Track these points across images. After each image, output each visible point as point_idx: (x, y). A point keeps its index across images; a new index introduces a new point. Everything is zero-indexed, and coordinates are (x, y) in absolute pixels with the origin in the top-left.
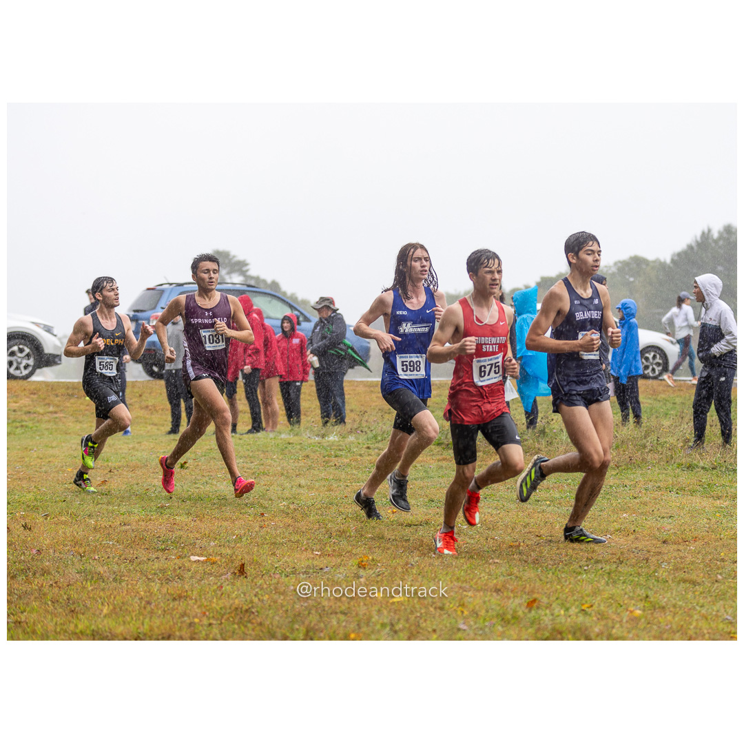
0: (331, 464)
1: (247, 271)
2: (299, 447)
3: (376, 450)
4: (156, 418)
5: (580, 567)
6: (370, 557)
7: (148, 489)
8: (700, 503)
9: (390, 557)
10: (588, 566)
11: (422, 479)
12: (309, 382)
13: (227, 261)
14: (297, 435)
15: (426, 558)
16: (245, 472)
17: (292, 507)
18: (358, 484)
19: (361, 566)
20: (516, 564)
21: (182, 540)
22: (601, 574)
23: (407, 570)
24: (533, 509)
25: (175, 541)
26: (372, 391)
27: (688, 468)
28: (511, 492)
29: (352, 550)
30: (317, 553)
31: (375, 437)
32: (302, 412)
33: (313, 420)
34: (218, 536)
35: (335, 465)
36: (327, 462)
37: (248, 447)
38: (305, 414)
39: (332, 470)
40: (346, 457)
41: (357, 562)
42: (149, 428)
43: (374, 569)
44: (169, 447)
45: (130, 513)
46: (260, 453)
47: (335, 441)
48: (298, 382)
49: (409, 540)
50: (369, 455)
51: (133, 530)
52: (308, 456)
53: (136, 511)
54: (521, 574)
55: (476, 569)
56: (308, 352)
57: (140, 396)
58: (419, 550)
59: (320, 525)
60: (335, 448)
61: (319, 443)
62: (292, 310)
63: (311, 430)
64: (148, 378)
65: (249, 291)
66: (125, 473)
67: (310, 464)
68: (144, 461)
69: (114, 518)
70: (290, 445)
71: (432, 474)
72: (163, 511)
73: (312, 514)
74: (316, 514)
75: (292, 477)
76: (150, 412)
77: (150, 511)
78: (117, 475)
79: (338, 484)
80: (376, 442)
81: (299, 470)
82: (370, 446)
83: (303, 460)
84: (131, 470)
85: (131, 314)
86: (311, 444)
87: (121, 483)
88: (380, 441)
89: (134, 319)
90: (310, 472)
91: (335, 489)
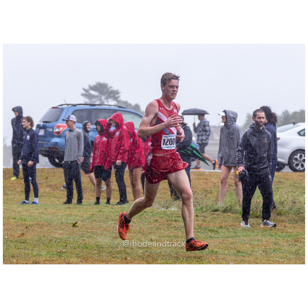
0: (172, 226)
1: (118, 97)
2: (151, 214)
3: (202, 218)
4: (57, 193)
7: (51, 240)
11: (233, 237)
13: (105, 90)
17: (147, 254)
26: (200, 179)
28: (292, 247)
31: (201, 209)
33: (160, 196)
35: (175, 227)
36: (169, 225)
39: (173, 230)
42: (52, 199)
44: (65, 213)
45: (40, 255)
47: (175, 211)
50: (197, 220)
52: (157, 220)
53: (43, 254)
57: (47, 178)
60: (175, 215)
61: (164, 212)
63: (159, 203)
64: (52, 167)
65: (119, 110)
66: (36, 229)
67: (158, 226)
68: (49, 221)
69: (29, 259)
70: (145, 213)
71: (239, 234)
72: (61, 255)
73: (160, 258)
74: (162, 259)
75: (146, 234)
76: (53, 189)
77: (53, 254)
78: (30, 230)
79: (177, 239)
80: (202, 212)
81: (151, 230)
82: (199, 215)
83: (154, 223)
84: (40, 227)
85: (42, 124)
86: (159, 212)
87: (33, 235)
88: (204, 212)
89: (44, 127)
90: (158, 231)
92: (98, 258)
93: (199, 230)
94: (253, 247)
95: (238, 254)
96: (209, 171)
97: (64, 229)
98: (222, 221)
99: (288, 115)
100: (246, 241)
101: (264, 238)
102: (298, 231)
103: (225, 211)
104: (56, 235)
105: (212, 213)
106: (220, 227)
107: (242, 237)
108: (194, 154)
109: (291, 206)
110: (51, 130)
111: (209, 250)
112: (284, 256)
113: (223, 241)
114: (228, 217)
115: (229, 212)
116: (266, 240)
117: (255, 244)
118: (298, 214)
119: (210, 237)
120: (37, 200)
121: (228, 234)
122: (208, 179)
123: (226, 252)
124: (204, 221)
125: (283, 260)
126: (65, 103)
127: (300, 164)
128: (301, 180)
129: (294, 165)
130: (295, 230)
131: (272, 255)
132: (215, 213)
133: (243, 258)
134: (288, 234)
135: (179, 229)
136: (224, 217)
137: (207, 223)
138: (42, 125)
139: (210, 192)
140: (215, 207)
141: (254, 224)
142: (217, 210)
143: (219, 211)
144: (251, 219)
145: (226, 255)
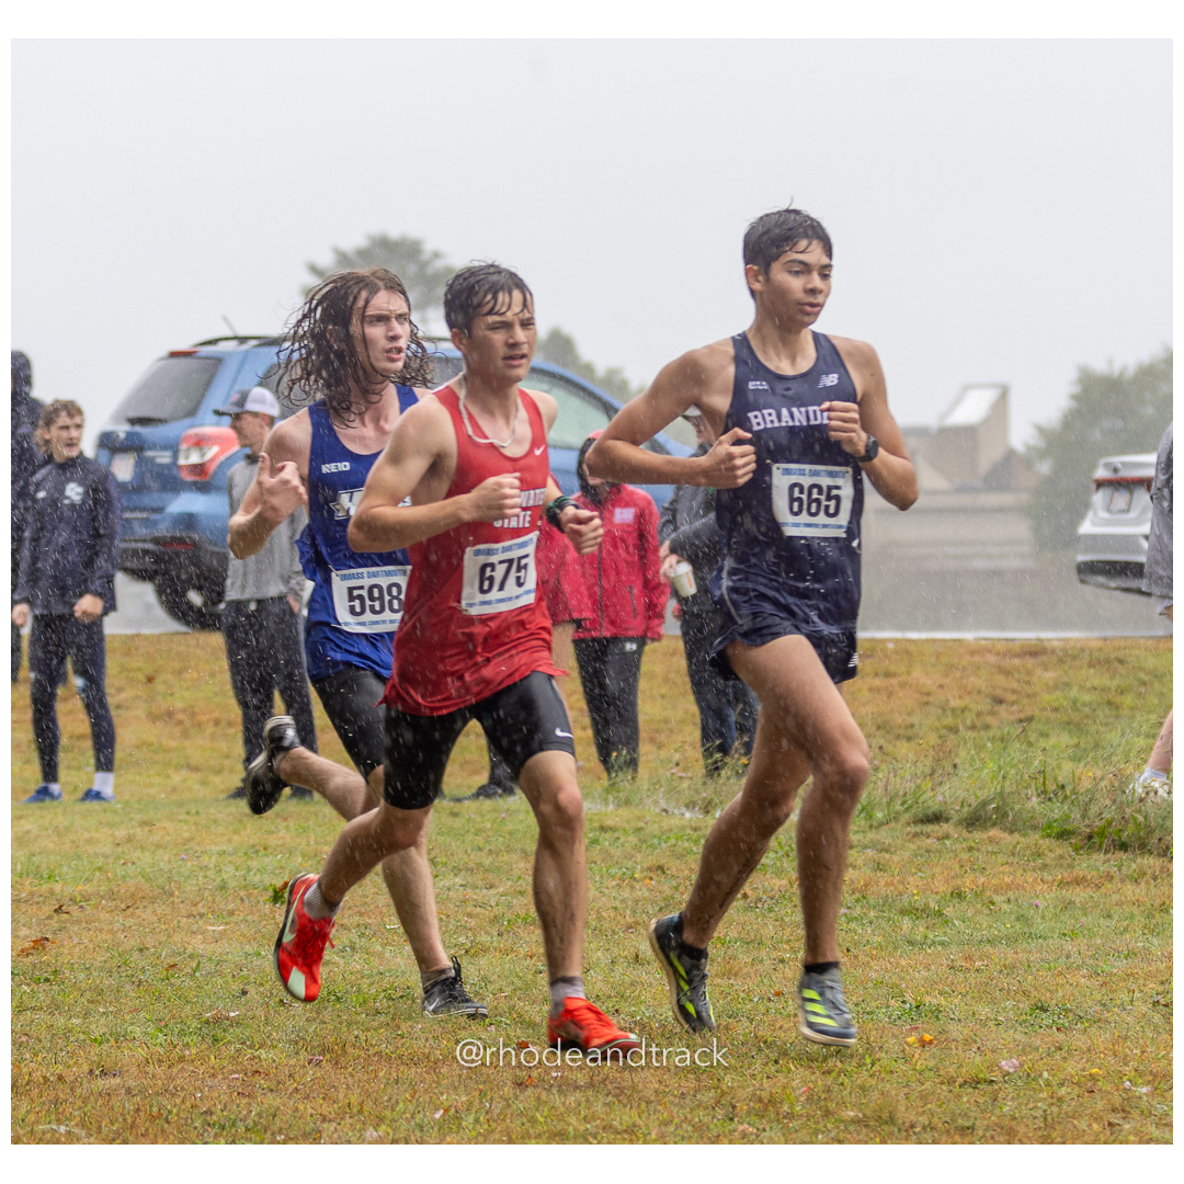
2: (633, 839)
3: (871, 852)
4: (199, 748)
7: (174, 966)
11: (1011, 940)
12: (664, 642)
14: (627, 802)
16: (470, 915)
21: (278, 1123)
25: (255, 1124)
31: (867, 811)
32: (643, 734)
33: (677, 757)
34: (388, 1113)
37: (480, 841)
38: (652, 740)
42: (176, 778)
44: (236, 838)
45: (120, 1038)
46: (515, 857)
48: (631, 639)
49: (972, 1128)
51: (129, 1091)
52: (661, 868)
53: (137, 1031)
56: (664, 550)
57: (150, 680)
61: (695, 829)
63: (672, 789)
64: (174, 626)
66: (104, 916)
67: (668, 892)
68: (161, 881)
69: (72, 1054)
70: (607, 836)
71: (1040, 927)
72: (220, 1034)
75: (614, 933)
76: (177, 731)
77: (182, 1033)
78: (78, 922)
79: (755, 953)
80: (871, 827)
81: (634, 912)
83: (647, 881)
84: (123, 906)
85: (122, 430)
86: (671, 830)
87: (91, 946)
88: (880, 825)
89: (133, 446)
91: (745, 970)
92: (391, 1048)
93: (858, 910)
94: (1104, 984)
95: (1039, 1020)
96: (898, 635)
97: (231, 913)
98: (962, 866)
100: (1076, 960)
101: (1155, 941)
103: (975, 821)
104: (197, 944)
105: (918, 828)
106: (952, 893)
107: (1054, 942)
110: (164, 458)
111: (903, 1002)
113: (968, 958)
114: (990, 849)
115: (994, 825)
116: (1166, 954)
117: (1115, 971)
119: (911, 943)
120: (105, 783)
121: (991, 927)
122: (894, 675)
123: (984, 1011)
124: (879, 867)
126: (230, 334)
132: (929, 828)
133: (1061, 1036)
135: (766, 906)
136: (970, 849)
137: (893, 876)
138: (122, 436)
139: (902, 731)
140: (930, 803)
141: (1110, 878)
142: (936, 818)
143: (947, 820)
144: (1095, 856)
145: (983, 1023)
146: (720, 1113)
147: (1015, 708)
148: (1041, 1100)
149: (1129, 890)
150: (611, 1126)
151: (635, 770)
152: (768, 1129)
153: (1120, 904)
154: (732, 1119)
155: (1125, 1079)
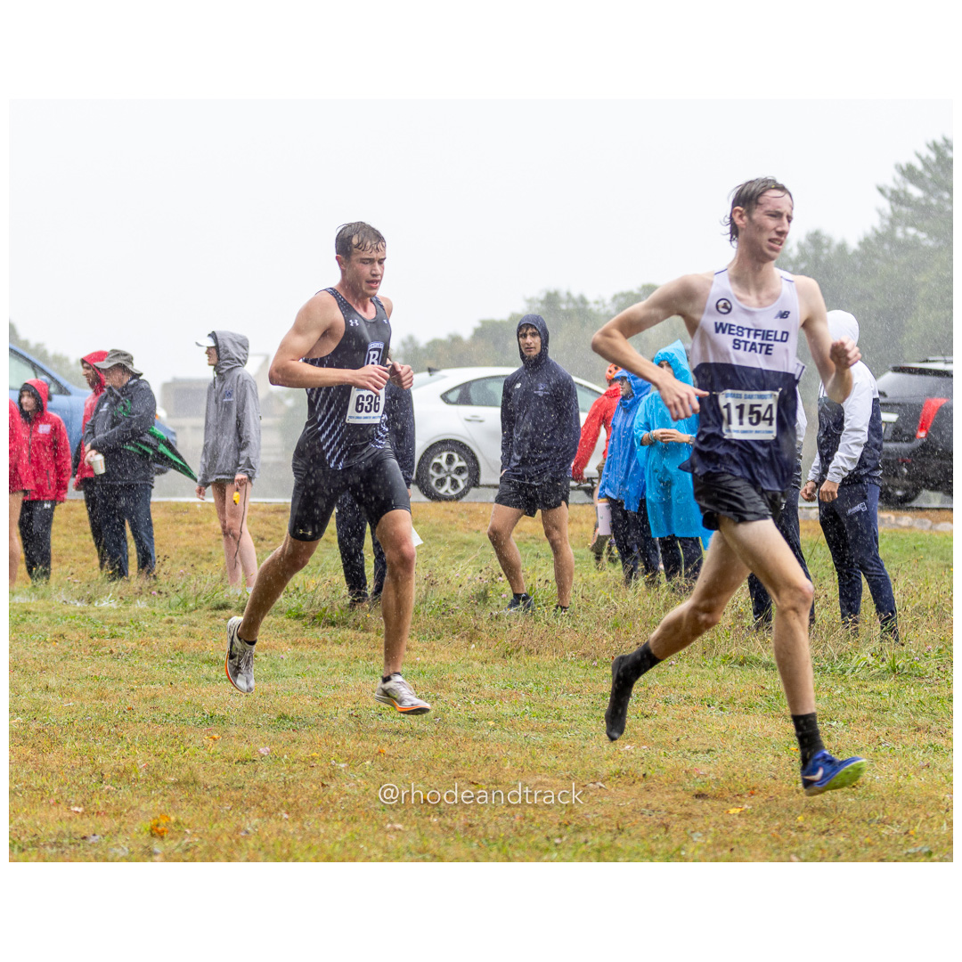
0: (103, 649)
2: (46, 618)
3: (185, 627)
5: (548, 838)
6: (173, 818)
8: (762, 727)
9: (208, 819)
10: (561, 837)
11: (267, 678)
14: (43, 597)
15: (272, 821)
17: (34, 726)
18: (152, 687)
19: (156, 833)
20: (432, 833)
22: (584, 853)
23: (237, 842)
24: (465, 735)
26: (177, 521)
27: (741, 664)
29: (139, 805)
30: (76, 809)
31: (184, 602)
32: (53, 557)
33: (71, 570)
36: (96, 647)
38: (59, 561)
39: (105, 661)
40: (132, 638)
41: (148, 826)
43: (180, 839)
47: (111, 609)
48: (48, 502)
49: (243, 788)
50: (172, 634)
52: (62, 636)
54: (442, 850)
55: (361, 841)
56: (88, 447)
58: (259, 805)
59: (82, 759)
60: (112, 621)
61: (82, 613)
62: (36, 373)
63: (69, 589)
67: (66, 649)
70: (32, 616)
71: (284, 670)
73: (70, 739)
74: (76, 739)
75: (34, 673)
79: (117, 685)
80: (186, 612)
81: (46, 661)
82: (175, 618)
83: (54, 643)
86: (68, 613)
88: (191, 610)
90: (65, 664)
91: (111, 695)
93: (178, 660)
94: (321, 704)
95: (282, 725)
99: (416, 349)
100: (304, 689)
101: (351, 679)
102: (443, 660)
105: (213, 613)
107: (292, 679)
108: (162, 455)
109: (424, 592)
111: (203, 714)
112: (406, 728)
116: (357, 686)
117: (327, 696)
118: (443, 614)
119: (208, 679)
122: (201, 523)
123: (250, 719)
124: (191, 635)
125: (403, 739)
127: (449, 479)
128: (451, 523)
129: (433, 483)
130: (436, 657)
131: (374, 726)
132: (220, 613)
133: (295, 734)
134: (416, 670)
135: (124, 658)
137: (198, 640)
139: (205, 557)
140: (221, 598)
141: (325, 642)
142: (225, 607)
143: (230, 608)
144: (316, 629)
145: (250, 726)
146: (94, 779)
147: (271, 543)
148: (283, 771)
149: (336, 649)
150: (30, 786)
151: (48, 579)
152: (122, 788)
153: (331, 657)
154: (101, 782)
155: (332, 759)
